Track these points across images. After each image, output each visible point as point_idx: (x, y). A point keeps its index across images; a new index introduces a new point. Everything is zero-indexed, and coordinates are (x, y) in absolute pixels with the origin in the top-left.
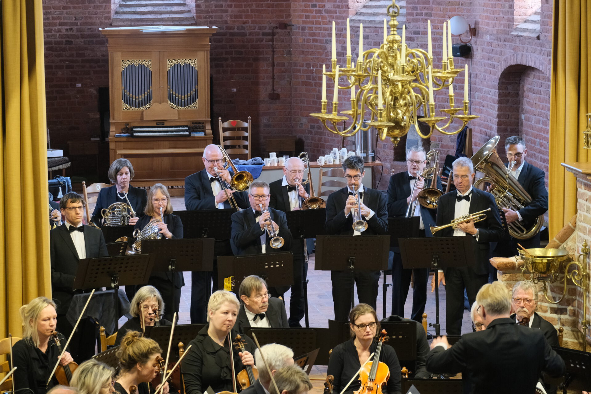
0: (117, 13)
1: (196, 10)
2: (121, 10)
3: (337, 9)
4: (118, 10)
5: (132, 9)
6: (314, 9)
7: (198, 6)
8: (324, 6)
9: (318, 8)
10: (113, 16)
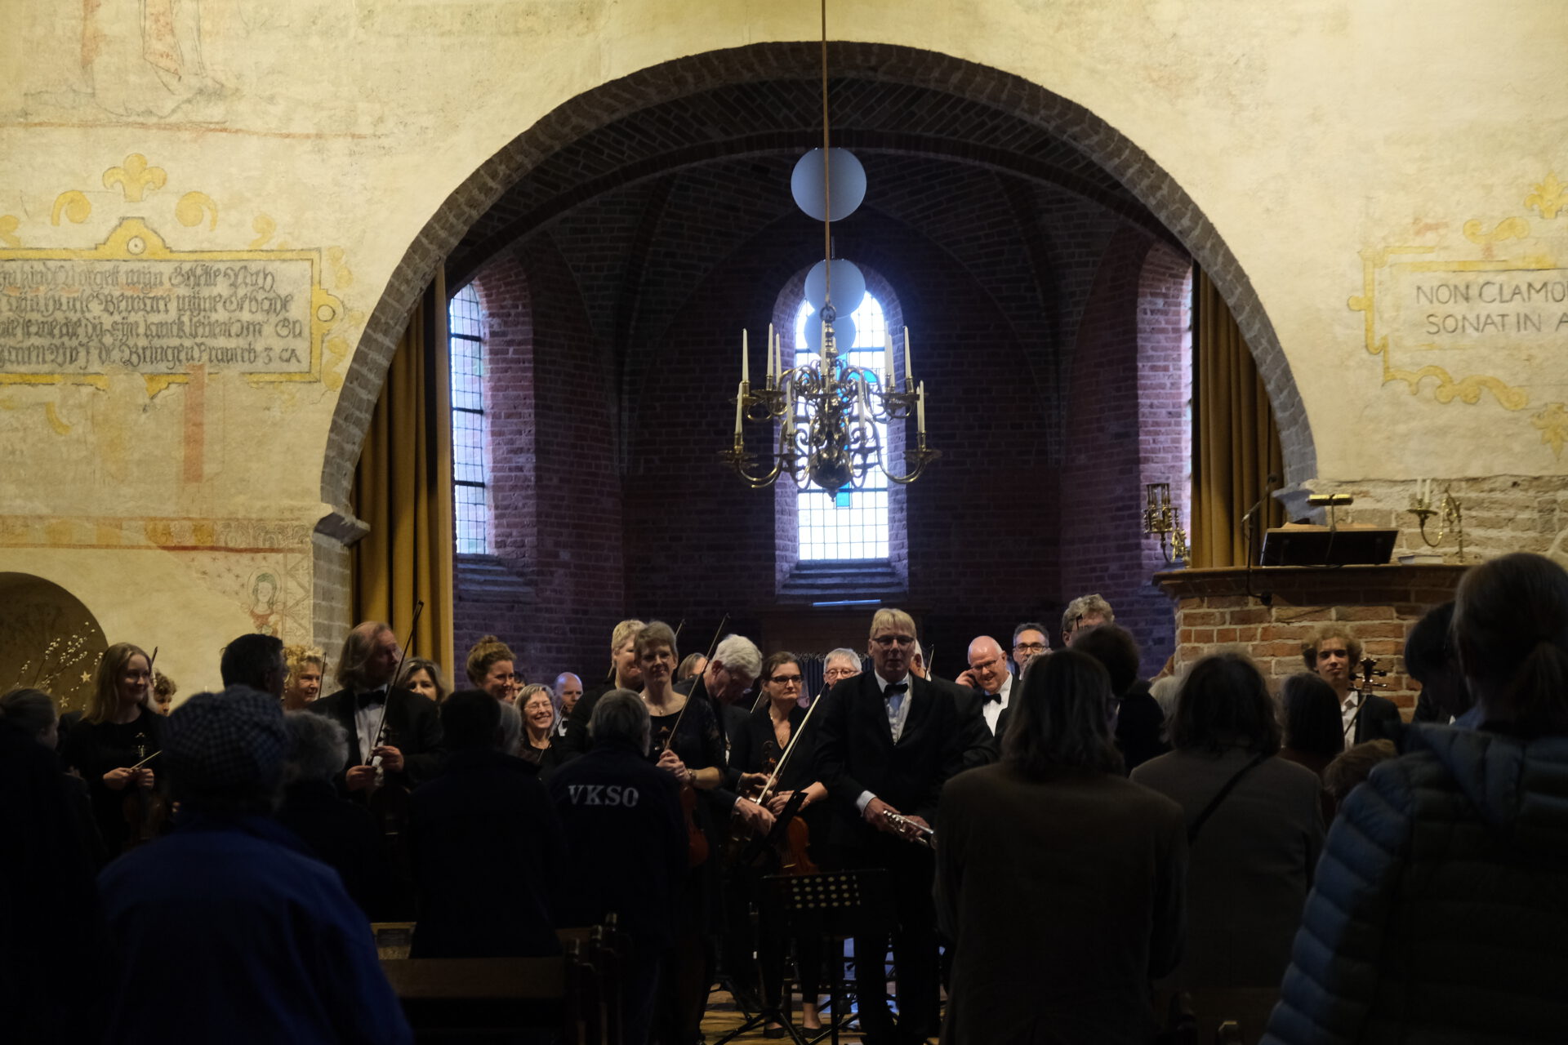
0: (785, 586)
1: (910, 581)
2: (792, 582)
3: (1126, 572)
4: (787, 582)
5: (810, 581)
6: (1094, 574)
7: (911, 574)
8: (1107, 569)
9: (1098, 574)
10: (779, 591)
